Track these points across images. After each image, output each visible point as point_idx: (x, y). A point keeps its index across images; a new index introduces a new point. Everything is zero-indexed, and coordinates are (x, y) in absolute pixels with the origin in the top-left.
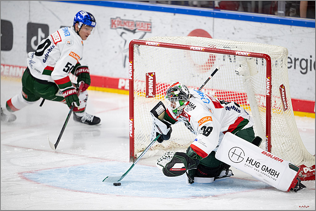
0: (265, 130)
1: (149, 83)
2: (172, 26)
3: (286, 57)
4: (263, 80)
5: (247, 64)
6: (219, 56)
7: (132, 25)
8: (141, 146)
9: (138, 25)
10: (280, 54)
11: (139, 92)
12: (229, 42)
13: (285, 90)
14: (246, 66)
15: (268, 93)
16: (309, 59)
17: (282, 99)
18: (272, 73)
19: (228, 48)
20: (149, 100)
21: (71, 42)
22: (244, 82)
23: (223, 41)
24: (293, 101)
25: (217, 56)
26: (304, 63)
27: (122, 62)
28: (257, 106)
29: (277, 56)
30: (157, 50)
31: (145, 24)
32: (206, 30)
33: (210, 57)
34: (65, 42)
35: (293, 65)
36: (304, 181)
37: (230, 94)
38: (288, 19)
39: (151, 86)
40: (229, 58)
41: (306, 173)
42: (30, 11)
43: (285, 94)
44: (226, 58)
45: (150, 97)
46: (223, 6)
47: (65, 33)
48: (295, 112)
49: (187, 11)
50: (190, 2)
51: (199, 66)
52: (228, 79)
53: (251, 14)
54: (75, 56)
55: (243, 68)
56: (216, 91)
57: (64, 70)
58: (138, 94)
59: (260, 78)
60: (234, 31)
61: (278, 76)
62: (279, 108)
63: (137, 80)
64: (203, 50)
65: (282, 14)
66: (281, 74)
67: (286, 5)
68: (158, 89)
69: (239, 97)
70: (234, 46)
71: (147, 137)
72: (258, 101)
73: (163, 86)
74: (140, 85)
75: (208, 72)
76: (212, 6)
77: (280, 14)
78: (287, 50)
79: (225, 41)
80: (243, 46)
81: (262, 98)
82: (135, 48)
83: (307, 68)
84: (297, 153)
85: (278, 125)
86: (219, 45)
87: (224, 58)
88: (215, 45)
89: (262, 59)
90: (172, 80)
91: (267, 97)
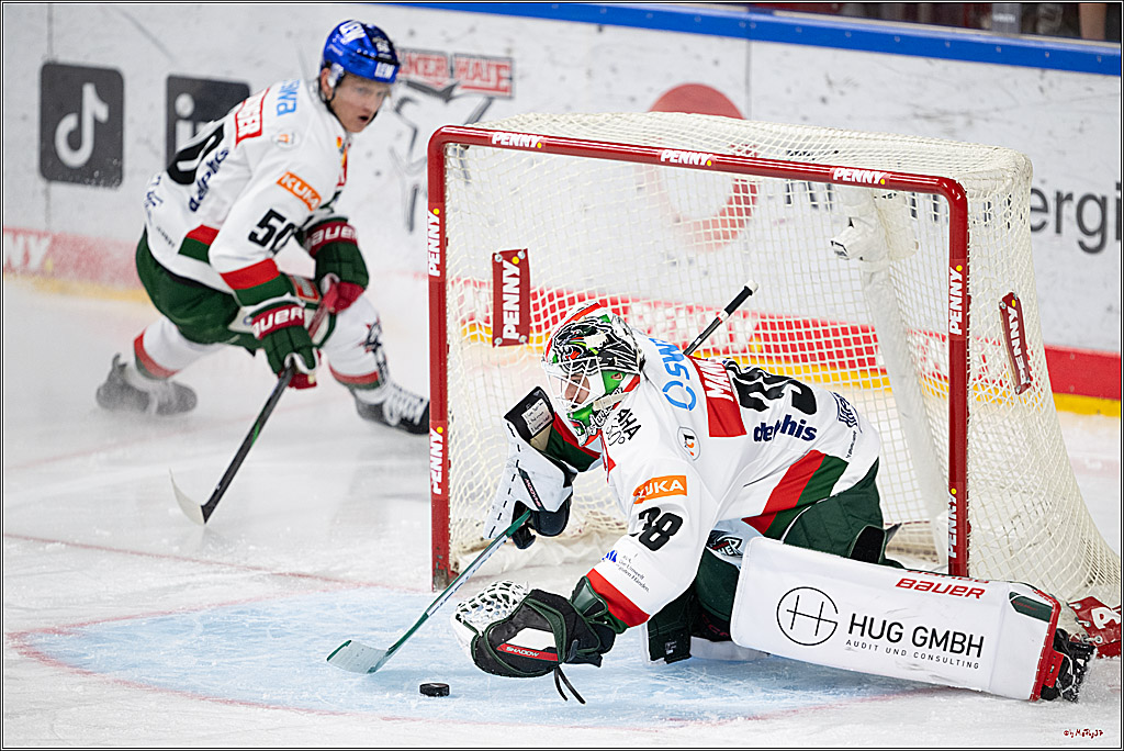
0: (947, 467)
1: (505, 289)
2: (589, 73)
3: (1026, 189)
4: (936, 275)
5: (875, 214)
6: (770, 186)
7: (438, 68)
8: (473, 530)
9: (464, 70)
10: (1002, 179)
11: (468, 323)
12: (808, 132)
13: (1020, 313)
14: (873, 222)
15: (957, 326)
16: (1112, 196)
17: (1011, 348)
18: (971, 250)
19: (803, 157)
20: (506, 355)
21: (293, 135)
22: (865, 285)
23: (783, 129)
24: (1053, 355)
25: (762, 188)
26: (1092, 210)
28: (916, 374)
29: (988, 183)
30: (535, 166)
31: (489, 65)
32: (720, 88)
33: (737, 190)
34: (273, 136)
35: (1051, 218)
37: (812, 329)
38: (1033, 45)
39: (511, 302)
40: (809, 192)
41: (1103, 630)
42: (50, 20)
43: (1021, 329)
44: (796, 193)
45: (507, 342)
48: (1057, 396)
51: (695, 223)
52: (802, 273)
53: (892, 28)
54: (301, 188)
55: (860, 231)
56: (760, 320)
57: (253, 237)
58: (464, 333)
59: (927, 269)
60: (825, 92)
61: (992, 261)
62: (997, 382)
63: (459, 280)
64: (709, 164)
65: (1011, 24)
66: (1005, 253)
68: (541, 311)
69: (847, 342)
70: (826, 147)
72: (920, 355)
73: (556, 300)
74: (472, 298)
75: (728, 248)
77: (1001, 26)
78: (1028, 161)
79: (791, 130)
80: (859, 149)
81: (933, 346)
82: (451, 159)
83: (1102, 228)
84: (1068, 554)
85: (994, 446)
86: (770, 146)
87: (790, 193)
88: (755, 146)
89: (932, 195)
90: (591, 280)
91: (952, 342)
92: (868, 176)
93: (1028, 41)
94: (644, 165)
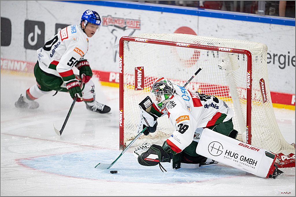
0: (246, 121)
1: (138, 76)
2: (159, 24)
3: (266, 53)
4: (244, 74)
5: (229, 59)
6: (203, 52)
7: (122, 22)
8: (130, 135)
9: (128, 23)
10: (260, 51)
11: (129, 85)
12: (213, 39)
13: (264, 83)
14: (228, 61)
15: (249, 86)
16: (287, 55)
17: (262, 92)
18: (252, 68)
19: (211, 45)
20: (138, 92)
21: (76, 38)
22: (226, 76)
23: (207, 38)
24: (272, 94)
25: (201, 52)
26: (282, 58)
27: (112, 57)
28: (239, 98)
29: (257, 52)
30: (146, 46)
31: (134, 22)
32: (191, 28)
33: (195, 53)
34: (71, 39)
35: (272, 60)
36: (282, 168)
37: (213, 87)
38: (268, 18)
39: (139, 80)
40: (213, 53)
41: (284, 161)
42: (27, 9)
43: (264, 87)
44: (210, 53)
45: (138, 89)
46: (207, 5)
47: (72, 30)
48: (273, 104)
49: (174, 10)
50: (176, 2)
51: (185, 61)
52: (211, 73)
53: (234, 13)
54: (79, 51)
55: (225, 63)
56: (200, 85)
57: (68, 64)
58: (128, 87)
59: (242, 72)
60: (217, 29)
61: (258, 71)
62: (259, 100)
63: (127, 74)
64: (188, 46)
65: (263, 13)
66: (261, 69)
67: (266, 5)
68: (147, 82)
69: (222, 90)
70: (217, 42)
71: (135, 127)
72: (240, 93)
73: (150, 79)
74: (130, 79)
75: (193, 67)
76: (197, 5)
77: (260, 13)
78: (267, 46)
79: (208, 38)
80: (225, 43)
81: (243, 91)
82: (125, 44)
83: (285, 63)
84: (276, 142)
85: (258, 116)
86: (203, 42)
87: (208, 54)
88: (200, 42)
89: (243, 54)
90: (159, 74)
91: (247, 90)
92: (227, 50)
93: (267, 17)
94: (172, 46)
